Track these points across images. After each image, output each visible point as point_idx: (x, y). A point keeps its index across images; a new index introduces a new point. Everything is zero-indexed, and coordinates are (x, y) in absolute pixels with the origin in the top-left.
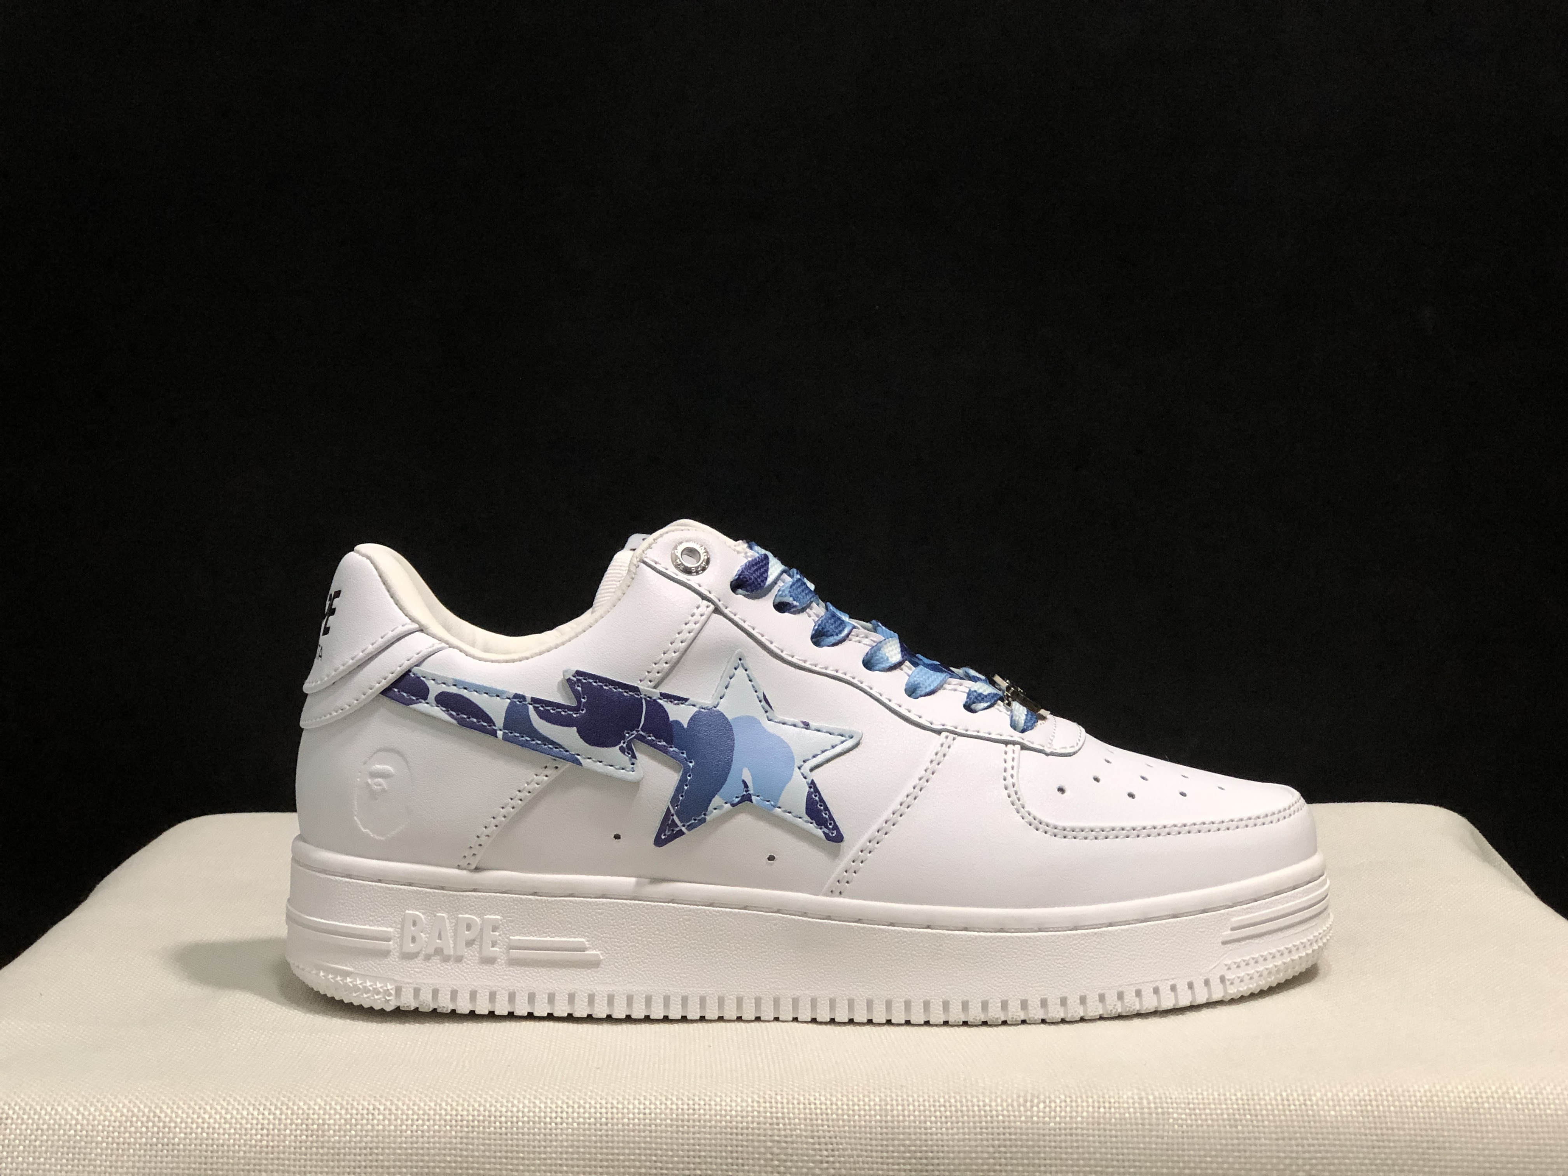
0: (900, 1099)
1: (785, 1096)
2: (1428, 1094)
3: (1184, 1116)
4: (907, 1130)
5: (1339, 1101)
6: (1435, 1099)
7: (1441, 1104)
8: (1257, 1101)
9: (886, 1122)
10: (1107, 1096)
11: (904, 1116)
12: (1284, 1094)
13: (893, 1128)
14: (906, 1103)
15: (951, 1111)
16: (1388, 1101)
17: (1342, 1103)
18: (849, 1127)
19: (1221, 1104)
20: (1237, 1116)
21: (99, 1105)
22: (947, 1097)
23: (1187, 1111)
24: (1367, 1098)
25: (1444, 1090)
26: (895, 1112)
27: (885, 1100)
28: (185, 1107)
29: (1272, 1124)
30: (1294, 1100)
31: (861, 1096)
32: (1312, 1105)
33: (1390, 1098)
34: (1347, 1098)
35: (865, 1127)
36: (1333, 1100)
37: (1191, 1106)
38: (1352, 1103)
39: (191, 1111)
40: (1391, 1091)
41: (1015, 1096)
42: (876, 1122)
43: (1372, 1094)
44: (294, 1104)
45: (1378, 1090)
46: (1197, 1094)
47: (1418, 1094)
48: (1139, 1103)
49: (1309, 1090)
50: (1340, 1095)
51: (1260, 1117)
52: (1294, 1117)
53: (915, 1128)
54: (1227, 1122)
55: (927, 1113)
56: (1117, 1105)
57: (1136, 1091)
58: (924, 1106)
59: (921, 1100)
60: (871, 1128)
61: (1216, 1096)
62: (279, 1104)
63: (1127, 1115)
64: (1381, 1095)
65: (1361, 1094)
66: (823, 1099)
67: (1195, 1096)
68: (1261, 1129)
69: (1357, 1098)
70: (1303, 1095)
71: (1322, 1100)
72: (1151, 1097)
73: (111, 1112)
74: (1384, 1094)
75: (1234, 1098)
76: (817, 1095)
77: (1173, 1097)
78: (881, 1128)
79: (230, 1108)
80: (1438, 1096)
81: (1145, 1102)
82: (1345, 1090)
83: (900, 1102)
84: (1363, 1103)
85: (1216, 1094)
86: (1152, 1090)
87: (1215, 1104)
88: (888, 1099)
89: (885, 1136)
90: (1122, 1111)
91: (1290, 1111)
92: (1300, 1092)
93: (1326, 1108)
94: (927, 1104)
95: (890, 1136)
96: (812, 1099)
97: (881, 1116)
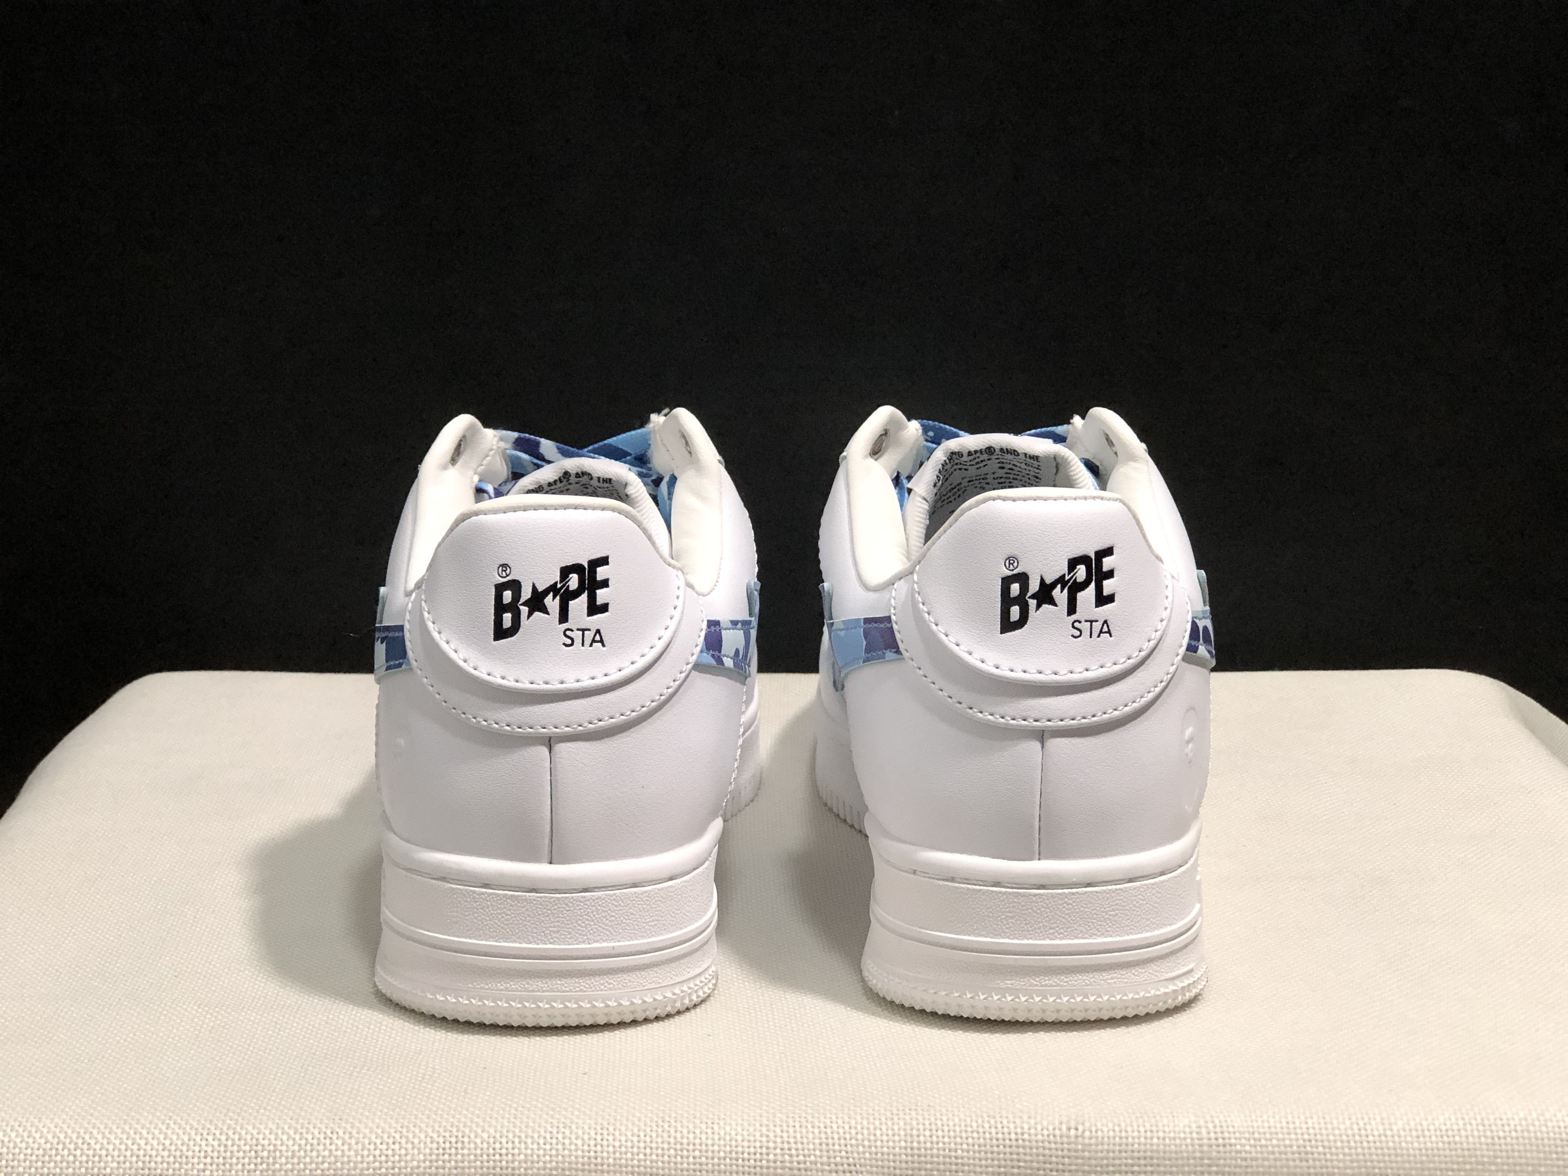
0: (927, 1123)
1: (798, 1119)
2: (1524, 1123)
3: (1248, 1148)
4: (935, 1159)
5: (1423, 1131)
6: (1531, 1128)
7: (1539, 1134)
8: (1330, 1131)
9: (912, 1149)
10: (1160, 1124)
11: (932, 1143)
12: (1361, 1123)
13: (919, 1156)
14: (934, 1127)
15: (985, 1139)
16: (1478, 1131)
17: (1427, 1133)
18: (870, 1154)
19: (1289, 1134)
20: (1308, 1149)
21: (21, 1130)
22: (980, 1121)
23: (1252, 1142)
24: (1455, 1127)
25: (1542, 1118)
26: (922, 1138)
27: (911, 1124)
28: (119, 1131)
29: (1348, 1158)
30: (1372, 1130)
31: (883, 1119)
32: (1393, 1136)
33: (1481, 1128)
34: (1432, 1127)
35: (888, 1154)
36: (1417, 1130)
37: (1257, 1135)
38: (1438, 1133)
39: (124, 1137)
40: (1482, 1120)
41: (1057, 1123)
42: (900, 1148)
43: (1461, 1122)
44: (241, 1128)
45: (1466, 1118)
46: (1263, 1122)
47: (1512, 1123)
48: (1198, 1133)
49: (1389, 1118)
50: (1425, 1124)
51: (1334, 1150)
52: (1373, 1150)
53: (944, 1157)
54: (1297, 1155)
55: (958, 1140)
56: (1172, 1135)
57: (1193, 1118)
58: (955, 1131)
59: (951, 1124)
60: (894, 1155)
61: (1284, 1125)
62: (225, 1129)
63: (1184, 1147)
64: (1471, 1124)
65: (1448, 1123)
66: (840, 1122)
67: (1260, 1124)
68: (1335, 1163)
69: (1443, 1128)
70: (1383, 1124)
71: (1404, 1130)
72: (1211, 1126)
73: (34, 1138)
74: (1474, 1122)
75: (1304, 1126)
76: (834, 1117)
77: (1236, 1125)
78: (906, 1155)
79: (169, 1132)
80: (1534, 1125)
81: (1204, 1130)
82: (1430, 1118)
83: (928, 1126)
84: (1450, 1133)
85: (1284, 1121)
86: (1212, 1117)
87: (1283, 1134)
88: (914, 1123)
89: (910, 1165)
90: (1178, 1141)
91: (1368, 1142)
92: (1379, 1120)
93: (1409, 1139)
94: (958, 1129)
95: (916, 1165)
96: (828, 1122)
97: (906, 1142)
